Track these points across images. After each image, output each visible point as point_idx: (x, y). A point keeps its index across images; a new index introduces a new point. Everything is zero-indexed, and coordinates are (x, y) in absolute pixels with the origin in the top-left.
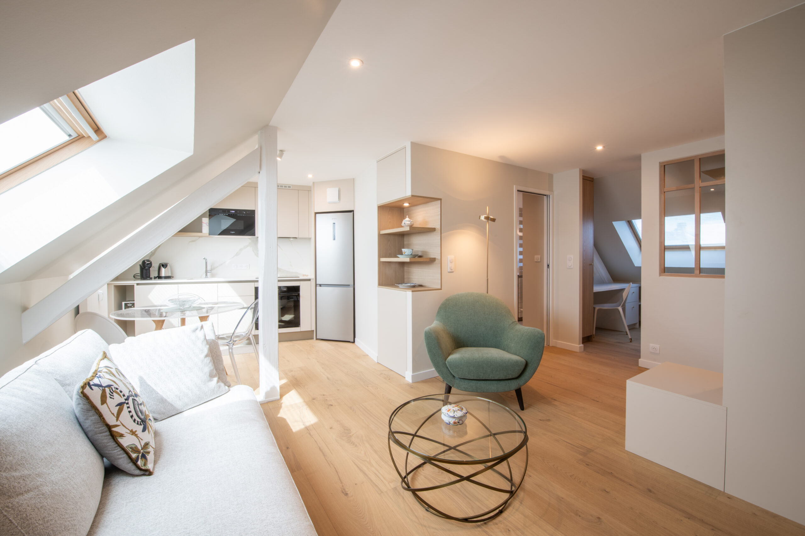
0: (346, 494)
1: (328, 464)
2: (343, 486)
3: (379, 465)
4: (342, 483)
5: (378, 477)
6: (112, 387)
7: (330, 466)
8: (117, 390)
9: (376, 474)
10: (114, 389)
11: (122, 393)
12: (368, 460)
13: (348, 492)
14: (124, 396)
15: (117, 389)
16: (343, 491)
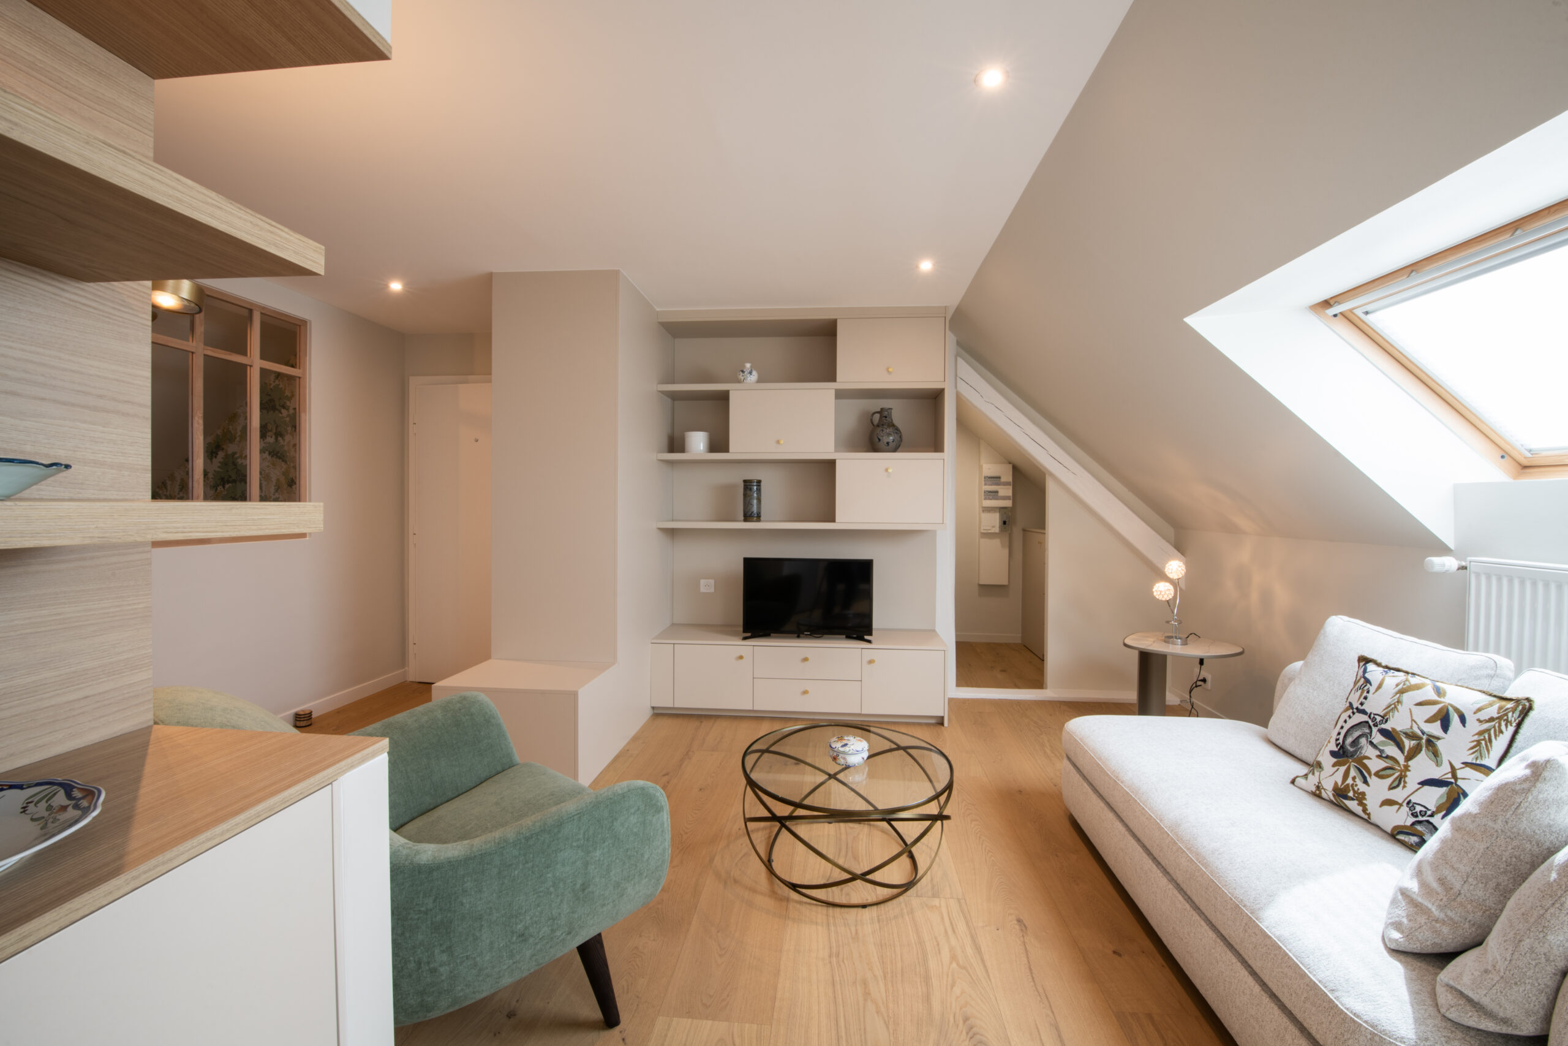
0: (1019, 921)
1: (1047, 998)
2: (1023, 936)
3: (938, 945)
4: (1024, 943)
5: (951, 924)
6: (1368, 685)
7: (1043, 989)
8: (1366, 692)
9: (954, 932)
10: (1366, 688)
11: (1364, 700)
12: (954, 965)
13: (1016, 922)
14: (1362, 704)
15: (1368, 692)
16: (1024, 929)
